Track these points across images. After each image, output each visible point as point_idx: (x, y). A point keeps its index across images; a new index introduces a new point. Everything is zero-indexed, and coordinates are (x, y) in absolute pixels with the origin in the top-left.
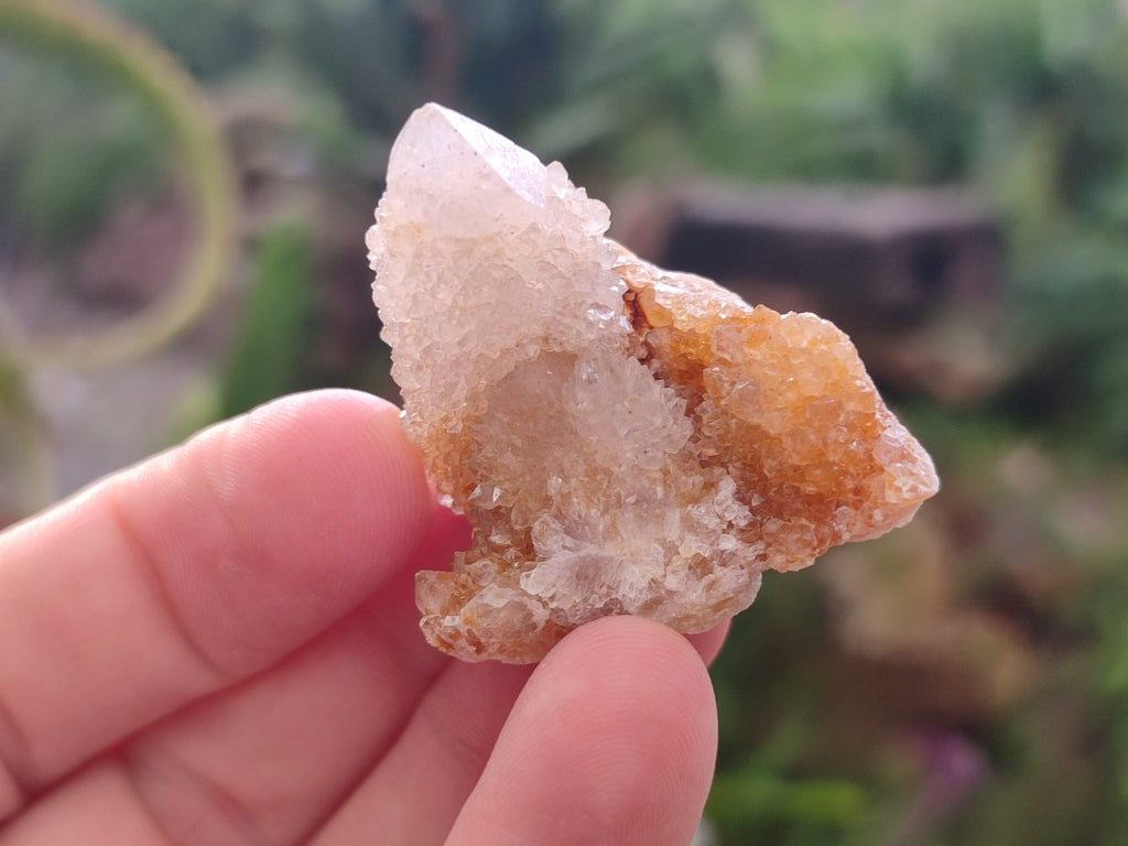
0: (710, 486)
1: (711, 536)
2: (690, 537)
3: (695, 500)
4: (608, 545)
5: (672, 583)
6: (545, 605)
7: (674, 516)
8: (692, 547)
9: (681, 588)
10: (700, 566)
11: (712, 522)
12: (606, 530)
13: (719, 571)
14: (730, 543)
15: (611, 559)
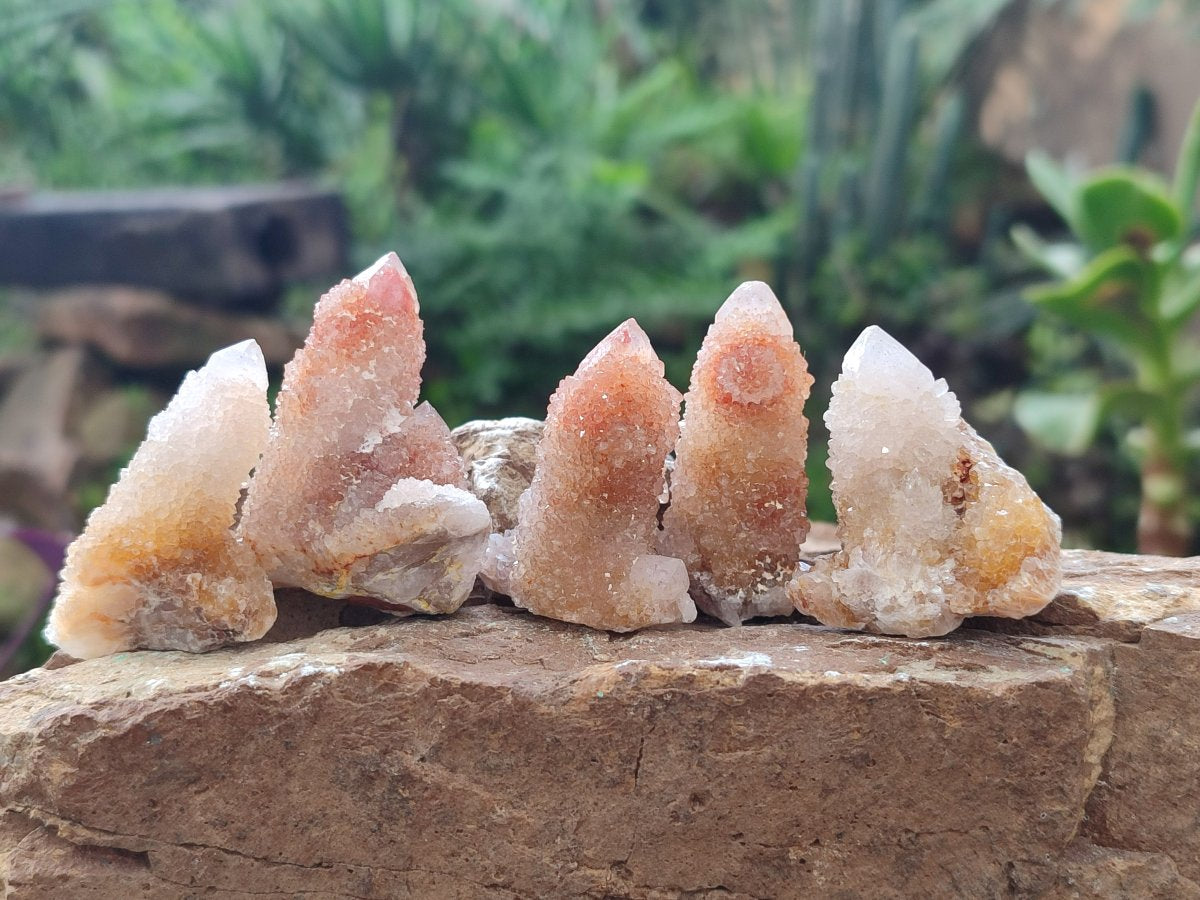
0: (942, 560)
1: (931, 584)
2: (921, 582)
3: (931, 565)
4: (878, 570)
5: (902, 601)
6: (839, 590)
7: (918, 568)
8: (920, 587)
9: (906, 605)
10: (921, 598)
11: (934, 578)
12: (880, 563)
13: (928, 604)
14: (938, 591)
15: (877, 578)
